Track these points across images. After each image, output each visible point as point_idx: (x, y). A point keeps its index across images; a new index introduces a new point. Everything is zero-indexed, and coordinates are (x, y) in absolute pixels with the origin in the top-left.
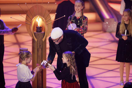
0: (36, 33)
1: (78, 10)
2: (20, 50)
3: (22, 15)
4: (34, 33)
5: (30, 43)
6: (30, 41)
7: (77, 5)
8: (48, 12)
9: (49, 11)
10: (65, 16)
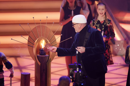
0: (39, 56)
1: (102, 13)
2: (22, 75)
3: (24, 36)
4: (37, 56)
5: (33, 68)
6: (33, 65)
7: (101, 9)
8: (52, 33)
9: (54, 32)
10: (71, 37)
